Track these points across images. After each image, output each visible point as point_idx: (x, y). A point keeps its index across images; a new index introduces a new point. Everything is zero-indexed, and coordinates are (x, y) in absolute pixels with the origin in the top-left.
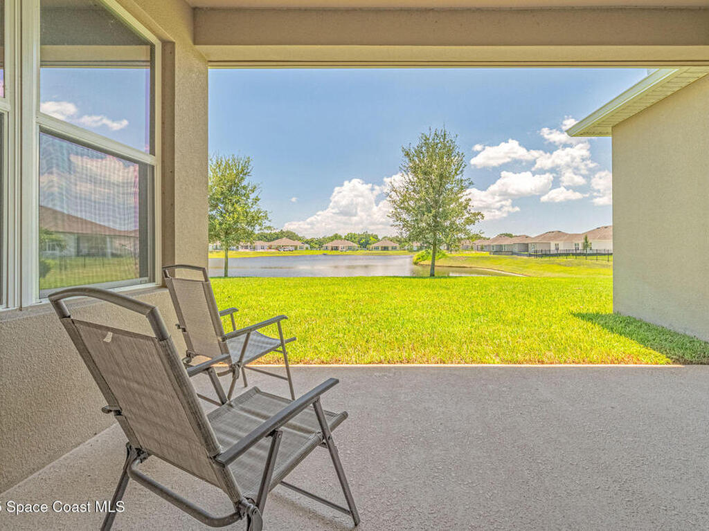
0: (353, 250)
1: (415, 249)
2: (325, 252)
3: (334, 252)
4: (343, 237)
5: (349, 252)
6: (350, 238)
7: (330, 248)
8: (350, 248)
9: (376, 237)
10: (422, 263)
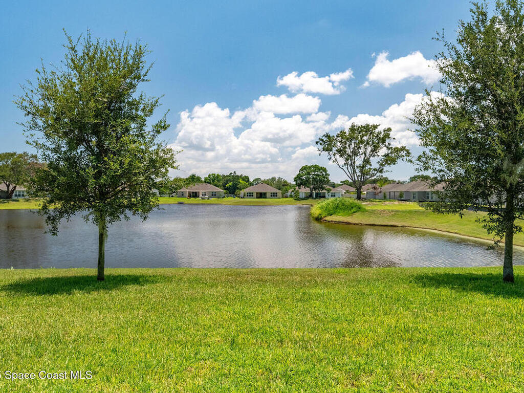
0: (219, 197)
1: (302, 195)
2: (181, 200)
3: (193, 200)
4: (203, 179)
5: (213, 200)
6: (213, 180)
7: (187, 195)
8: (214, 195)
9: (246, 179)
10: (329, 218)
